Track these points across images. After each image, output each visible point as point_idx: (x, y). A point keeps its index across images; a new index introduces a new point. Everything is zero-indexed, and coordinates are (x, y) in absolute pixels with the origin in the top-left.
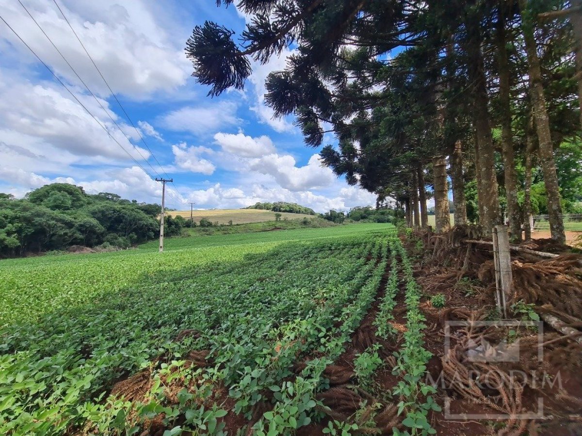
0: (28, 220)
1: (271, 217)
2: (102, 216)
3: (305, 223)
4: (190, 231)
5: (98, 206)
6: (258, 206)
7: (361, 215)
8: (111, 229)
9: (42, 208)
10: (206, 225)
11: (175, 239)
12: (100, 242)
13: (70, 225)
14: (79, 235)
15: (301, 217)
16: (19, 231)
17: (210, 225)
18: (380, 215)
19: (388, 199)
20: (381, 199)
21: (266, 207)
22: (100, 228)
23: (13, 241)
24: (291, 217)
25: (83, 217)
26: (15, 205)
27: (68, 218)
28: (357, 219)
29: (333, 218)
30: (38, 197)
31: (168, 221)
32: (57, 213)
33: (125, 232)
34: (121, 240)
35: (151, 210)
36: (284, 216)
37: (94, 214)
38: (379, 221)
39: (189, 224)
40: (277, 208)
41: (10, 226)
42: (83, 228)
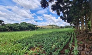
0: (20, 27)
1: (51, 27)
3: (57, 28)
5: (28, 25)
6: (49, 25)
7: (67, 27)
8: (30, 28)
9: (22, 25)
10: (42, 28)
11: (38, 30)
12: (28, 30)
13: (25, 27)
15: (56, 27)
18: (70, 27)
19: (72, 24)
20: (71, 24)
21: (51, 25)
22: (28, 28)
23: (19, 29)
25: (26, 26)
26: (19, 25)
27: (25, 26)
28: (66, 28)
29: (62, 27)
30: (21, 24)
31: (37, 27)
33: (31, 28)
34: (31, 29)
35: (35, 26)
38: (70, 28)
39: (39, 28)
40: (52, 26)
42: (26, 28)
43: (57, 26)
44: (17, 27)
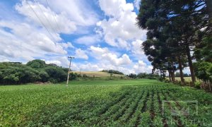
0: (23, 71)
2: (49, 71)
3: (122, 78)
4: (79, 79)
5: (49, 68)
8: (52, 76)
9: (29, 67)
10: (85, 77)
12: (46, 81)
13: (37, 74)
14: (40, 78)
15: (120, 75)
16: (20, 75)
17: (86, 77)
21: (106, 71)
22: (48, 76)
23: (17, 79)
24: (116, 75)
26: (23, 66)
27: (37, 71)
29: (132, 76)
30: (30, 64)
31: (72, 74)
32: (34, 70)
33: (56, 78)
34: (54, 80)
35: (66, 70)
36: (114, 75)
37: (46, 70)
38: (150, 79)
39: (79, 76)
40: (111, 72)
41: (17, 73)
42: (42, 76)
43: (121, 73)
44: (13, 73)
